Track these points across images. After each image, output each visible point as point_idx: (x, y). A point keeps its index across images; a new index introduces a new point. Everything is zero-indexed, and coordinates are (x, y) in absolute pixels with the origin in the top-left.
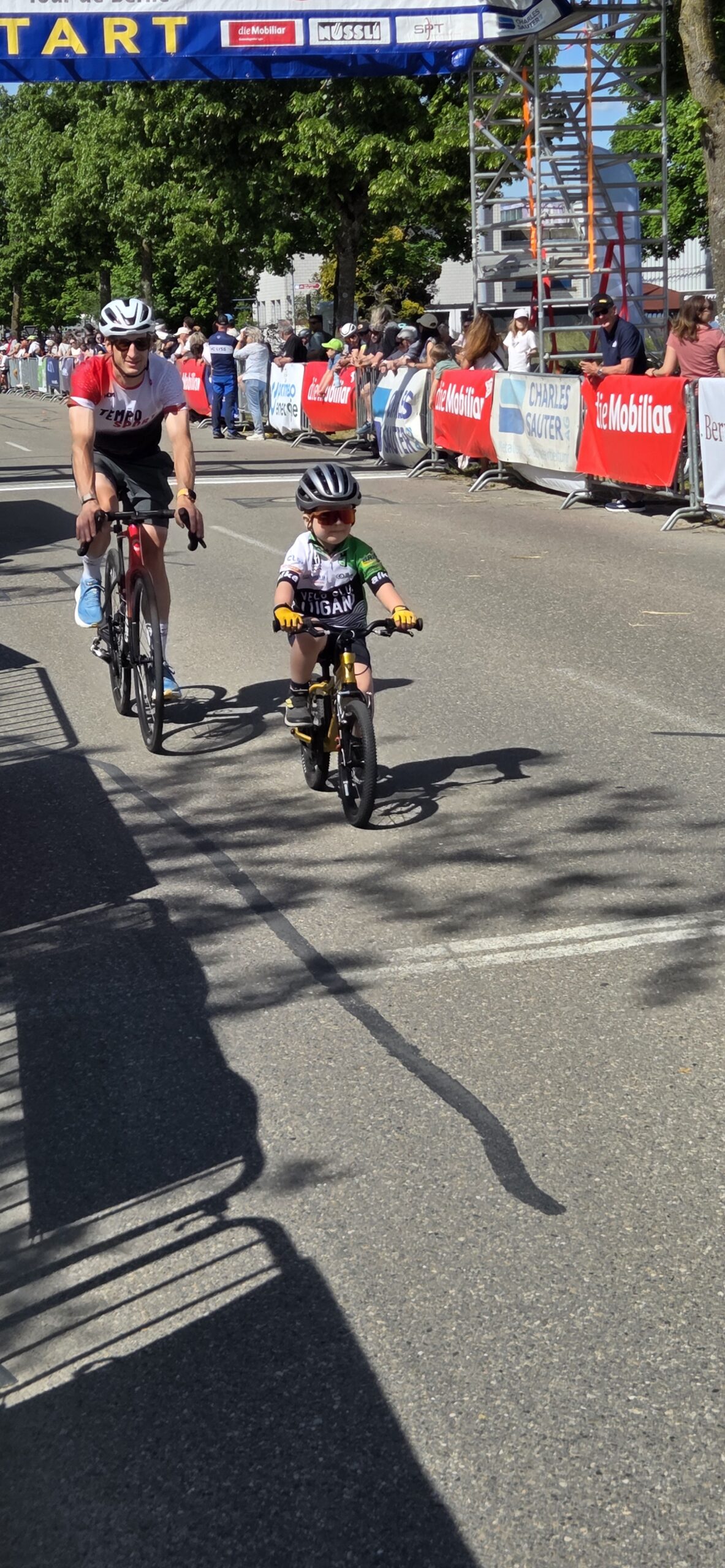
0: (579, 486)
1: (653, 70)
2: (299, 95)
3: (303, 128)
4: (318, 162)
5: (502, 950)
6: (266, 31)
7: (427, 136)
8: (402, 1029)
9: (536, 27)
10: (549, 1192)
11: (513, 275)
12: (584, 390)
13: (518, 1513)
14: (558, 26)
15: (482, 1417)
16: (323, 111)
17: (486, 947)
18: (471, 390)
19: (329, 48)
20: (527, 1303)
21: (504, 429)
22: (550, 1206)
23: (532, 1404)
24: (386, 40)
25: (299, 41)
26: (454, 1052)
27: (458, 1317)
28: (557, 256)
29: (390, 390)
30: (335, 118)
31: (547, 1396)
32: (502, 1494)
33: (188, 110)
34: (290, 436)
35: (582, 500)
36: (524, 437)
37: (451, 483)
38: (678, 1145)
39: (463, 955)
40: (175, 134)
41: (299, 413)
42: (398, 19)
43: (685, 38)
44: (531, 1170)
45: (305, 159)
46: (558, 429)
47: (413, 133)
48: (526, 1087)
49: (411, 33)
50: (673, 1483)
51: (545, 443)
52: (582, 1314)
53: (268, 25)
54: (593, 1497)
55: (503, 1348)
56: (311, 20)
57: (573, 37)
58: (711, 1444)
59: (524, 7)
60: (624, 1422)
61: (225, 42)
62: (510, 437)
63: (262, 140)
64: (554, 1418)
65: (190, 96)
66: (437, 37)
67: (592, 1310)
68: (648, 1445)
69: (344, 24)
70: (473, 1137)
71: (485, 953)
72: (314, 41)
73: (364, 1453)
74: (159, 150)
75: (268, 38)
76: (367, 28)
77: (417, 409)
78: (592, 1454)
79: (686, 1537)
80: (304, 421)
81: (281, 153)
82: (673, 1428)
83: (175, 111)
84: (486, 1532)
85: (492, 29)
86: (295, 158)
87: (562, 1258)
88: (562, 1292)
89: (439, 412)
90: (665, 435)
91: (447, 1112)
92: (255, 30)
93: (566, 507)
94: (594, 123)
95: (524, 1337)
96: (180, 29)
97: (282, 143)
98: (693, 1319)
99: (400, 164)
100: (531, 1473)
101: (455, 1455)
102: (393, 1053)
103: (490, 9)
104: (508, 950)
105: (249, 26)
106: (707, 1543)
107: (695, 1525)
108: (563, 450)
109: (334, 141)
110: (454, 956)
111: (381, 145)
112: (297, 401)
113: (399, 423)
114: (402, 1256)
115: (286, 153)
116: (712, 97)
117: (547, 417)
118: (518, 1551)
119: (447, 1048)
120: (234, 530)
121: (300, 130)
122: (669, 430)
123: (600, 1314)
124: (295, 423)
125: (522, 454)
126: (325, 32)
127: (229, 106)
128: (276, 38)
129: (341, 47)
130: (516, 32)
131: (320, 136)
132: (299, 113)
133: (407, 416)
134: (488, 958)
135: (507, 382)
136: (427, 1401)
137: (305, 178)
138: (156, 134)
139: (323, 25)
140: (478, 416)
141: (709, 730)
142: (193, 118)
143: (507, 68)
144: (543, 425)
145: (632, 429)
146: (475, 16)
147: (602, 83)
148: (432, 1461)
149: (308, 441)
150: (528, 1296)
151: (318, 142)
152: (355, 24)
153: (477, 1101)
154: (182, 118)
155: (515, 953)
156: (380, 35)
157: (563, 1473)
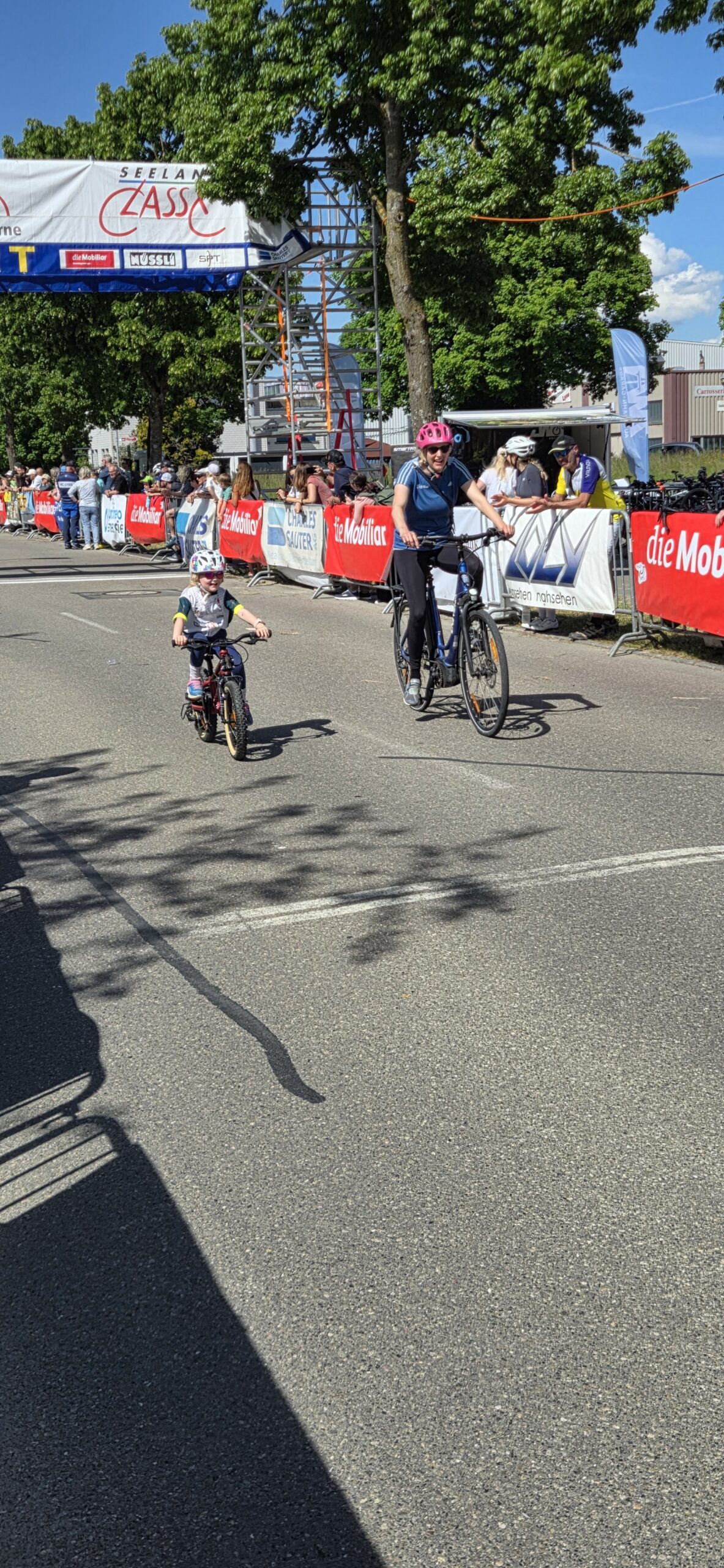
0: (325, 582)
1: (368, 290)
2: (118, 303)
3: (121, 326)
4: (133, 351)
5: (277, 915)
6: (92, 258)
7: (211, 334)
8: (207, 975)
9: (286, 259)
10: (313, 1087)
11: (274, 433)
12: (325, 515)
13: (295, 1319)
14: (303, 258)
15: (268, 1250)
16: (136, 315)
17: (266, 914)
18: (248, 515)
19: (139, 271)
20: (299, 1167)
21: (271, 542)
22: (314, 1097)
23: (304, 1240)
24: (179, 266)
25: (117, 265)
26: (245, 989)
27: (251, 1180)
28: (305, 420)
29: (188, 515)
30: (144, 320)
31: (314, 1233)
32: (283, 1305)
33: (38, 312)
34: (119, 547)
35: (327, 592)
36: (285, 548)
37: (234, 580)
38: (402, 1049)
39: (250, 920)
41: (123, 530)
42: (188, 251)
43: (390, 269)
44: (300, 1072)
45: (124, 348)
46: (309, 542)
47: (201, 332)
48: (296, 1013)
49: (197, 262)
50: (403, 1290)
51: (300, 552)
52: (338, 1173)
53: (94, 253)
54: (347, 1303)
55: (283, 1201)
56: (125, 251)
57: (312, 266)
58: (429, 1261)
59: (277, 245)
60: (368, 1249)
61: (63, 265)
62: (275, 548)
63: (93, 335)
64: (320, 1248)
65: (39, 303)
66: (216, 264)
67: (344, 1169)
68: (385, 1264)
69: (149, 254)
70: (259, 1050)
71: (265, 917)
72: (127, 266)
73: (186, 1282)
75: (94, 263)
76: (166, 257)
77: (210, 528)
78: (346, 1273)
79: (413, 1327)
80: (127, 537)
81: (106, 344)
82: (402, 1251)
84: (273, 1333)
85: (255, 260)
86: (117, 348)
87: (323, 1134)
88: (323, 1158)
89: (223, 531)
90: (382, 547)
91: (241, 1033)
92: (84, 257)
93: (316, 598)
94: (328, 327)
95: (298, 1192)
96: (29, 256)
97: (107, 337)
98: (415, 1172)
99: (191, 353)
100: (304, 1289)
101: (250, 1279)
102: (201, 992)
103: (253, 245)
104: (281, 914)
105: (80, 254)
106: (427, 1331)
107: (419, 1319)
108: (313, 557)
109: (144, 336)
110: (243, 920)
111: (178, 339)
112: (122, 522)
113: (196, 537)
114: (210, 1138)
115: (109, 344)
116: (410, 310)
117: (301, 534)
118: (296, 1346)
119: (240, 987)
120: (79, 616)
121: (120, 328)
122: (384, 543)
123: (350, 1173)
124: (121, 538)
125: (283, 560)
126: (135, 260)
127: (68, 311)
128: (100, 263)
129: (147, 271)
130: (272, 262)
131: (134, 332)
132: (119, 316)
133: (203, 532)
134: (268, 921)
135: (271, 509)
136: (230, 1242)
137: (124, 362)
139: (134, 254)
140: (254, 533)
141: (418, 755)
142: (42, 318)
143: (266, 287)
144: (298, 540)
145: (360, 543)
146: (242, 250)
147: (333, 299)
148: (233, 1284)
149: (131, 551)
150: (300, 1163)
151: (133, 336)
152: (156, 254)
153: (261, 1024)
154: (33, 317)
155: (286, 917)
156: (176, 262)
157: (327, 1287)
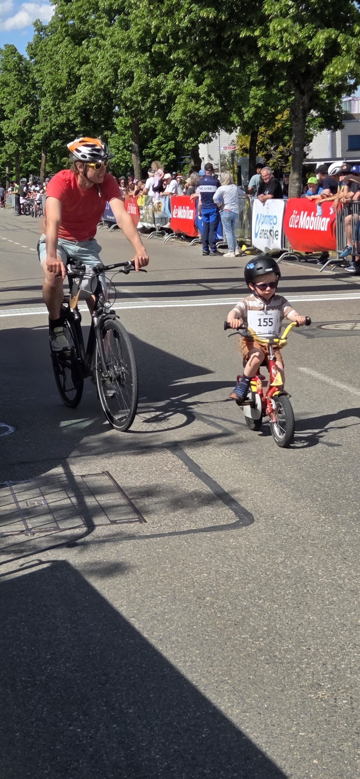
4: (284, 51)
16: (288, 13)
30: (297, 19)
33: (186, 16)
40: (175, 35)
41: (279, 237)
45: (275, 48)
63: (242, 35)
65: (186, 6)
74: (162, 46)
80: (283, 243)
81: (257, 45)
83: (176, 16)
86: (266, 48)
97: (259, 37)
99: (348, 51)
109: (296, 34)
111: (333, 37)
112: (279, 227)
115: (260, 44)
121: (271, 28)
124: (276, 244)
127: (219, 9)
131: (286, 31)
132: (269, 15)
137: (274, 61)
138: (159, 35)
142: (189, 21)
149: (289, 258)
151: (285, 35)
